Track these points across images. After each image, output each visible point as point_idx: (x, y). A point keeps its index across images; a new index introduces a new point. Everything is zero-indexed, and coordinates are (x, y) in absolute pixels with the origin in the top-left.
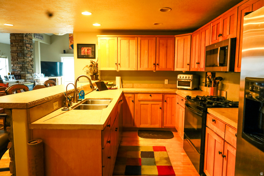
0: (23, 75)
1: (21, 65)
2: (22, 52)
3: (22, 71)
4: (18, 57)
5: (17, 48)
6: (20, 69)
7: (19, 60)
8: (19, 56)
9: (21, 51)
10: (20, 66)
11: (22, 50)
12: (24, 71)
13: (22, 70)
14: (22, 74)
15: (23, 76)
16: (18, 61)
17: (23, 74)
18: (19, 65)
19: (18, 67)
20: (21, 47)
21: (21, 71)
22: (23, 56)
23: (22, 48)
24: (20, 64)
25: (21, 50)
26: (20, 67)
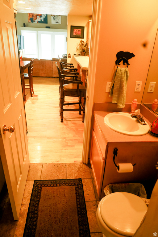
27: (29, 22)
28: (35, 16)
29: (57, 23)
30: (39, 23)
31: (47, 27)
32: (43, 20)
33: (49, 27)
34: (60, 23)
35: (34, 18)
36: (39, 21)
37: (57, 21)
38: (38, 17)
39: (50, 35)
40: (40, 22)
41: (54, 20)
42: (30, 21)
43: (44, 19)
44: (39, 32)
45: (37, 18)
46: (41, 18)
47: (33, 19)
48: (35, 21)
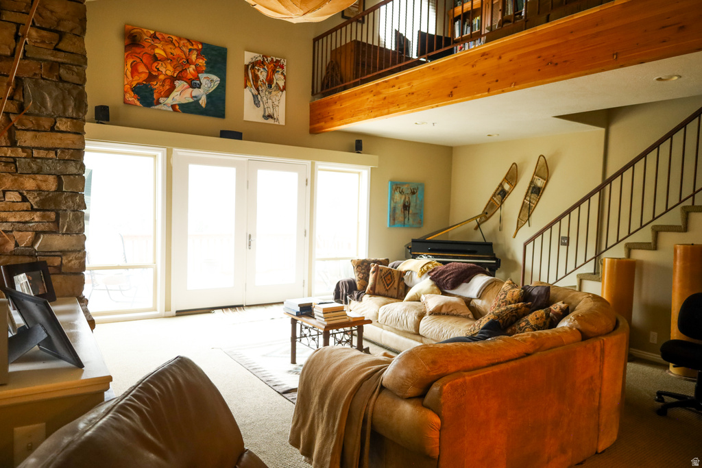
0: (57, 262)
1: (51, 184)
2: (60, 79)
3: (51, 232)
4: (21, 108)
5: (17, 38)
6: (36, 217)
7: (26, 139)
8: (30, 106)
9: (53, 66)
10: (39, 190)
11: (61, 64)
12: (69, 232)
13: (57, 221)
14: (52, 254)
15: (59, 270)
16: (13, 144)
17: (63, 253)
18: (29, 184)
19: (13, 196)
20: (61, 36)
21: (41, 227)
22: (70, 112)
23: (61, 46)
24: (39, 172)
25: (61, 58)
26: (33, 200)
27: (126, 102)
28: (162, 77)
29: (270, 121)
30: (184, 112)
31: (225, 134)
32: (203, 102)
33: (237, 136)
34: (282, 122)
35: (156, 85)
36: (184, 101)
37: (269, 111)
38: (177, 83)
39: (231, 172)
40: (191, 108)
41: (257, 104)
42: (131, 97)
43: (209, 96)
44: (179, 152)
45: (173, 88)
46: (196, 92)
47: (152, 90)
48: (161, 100)
